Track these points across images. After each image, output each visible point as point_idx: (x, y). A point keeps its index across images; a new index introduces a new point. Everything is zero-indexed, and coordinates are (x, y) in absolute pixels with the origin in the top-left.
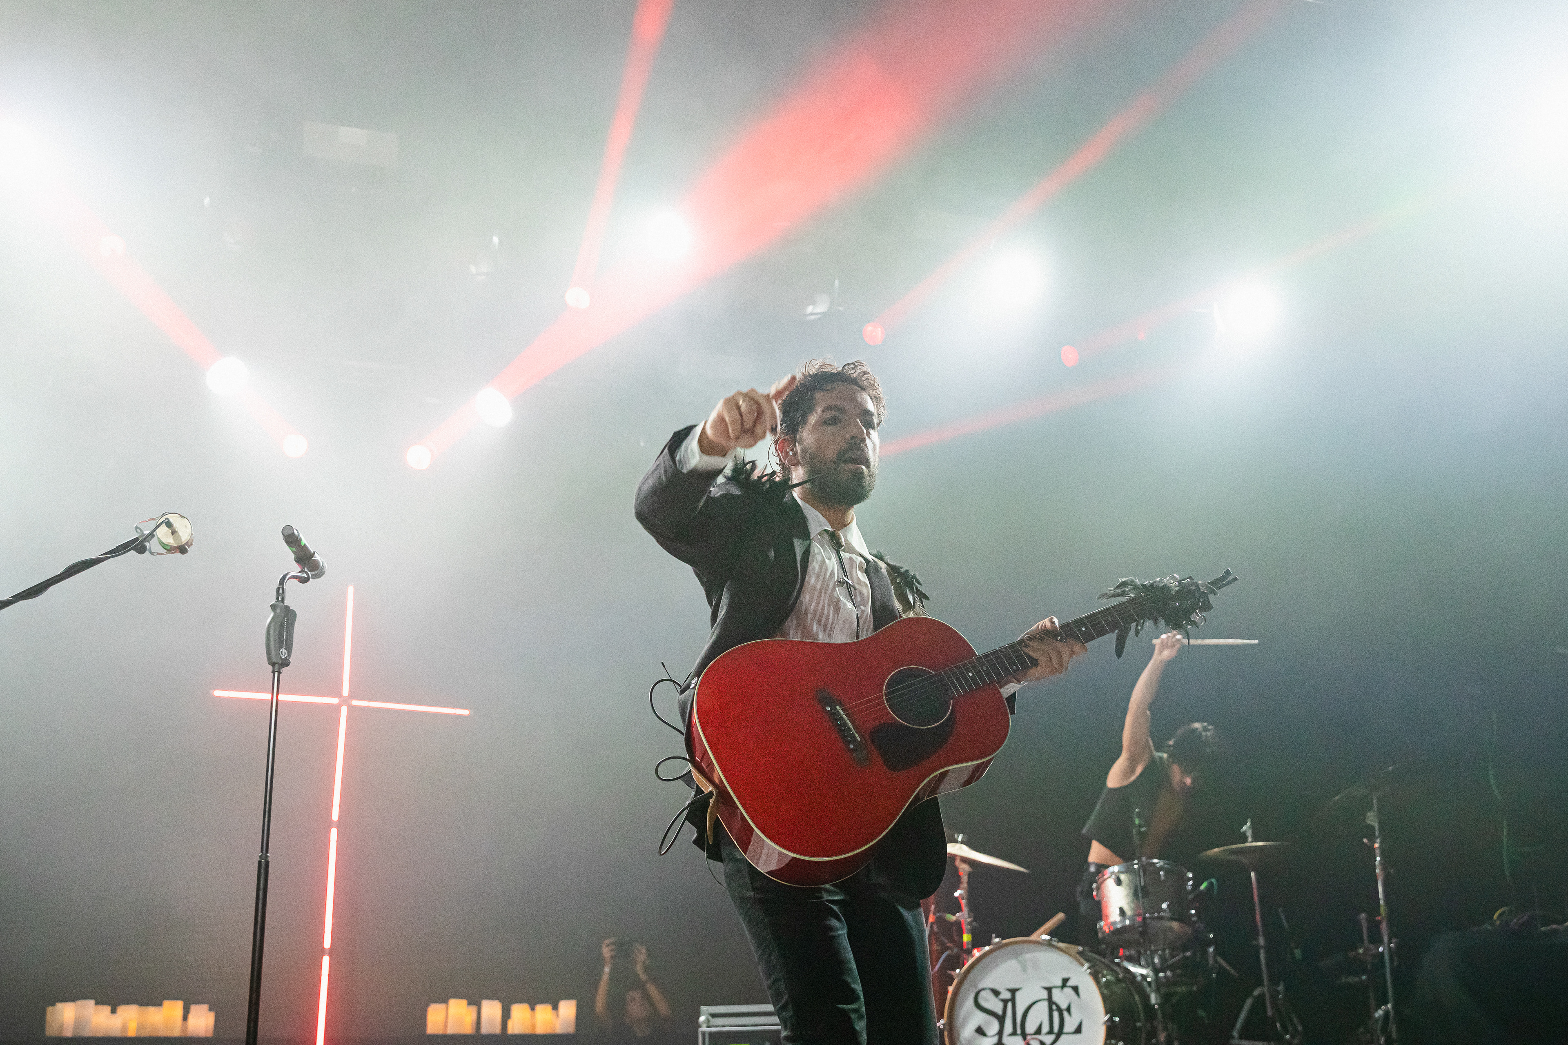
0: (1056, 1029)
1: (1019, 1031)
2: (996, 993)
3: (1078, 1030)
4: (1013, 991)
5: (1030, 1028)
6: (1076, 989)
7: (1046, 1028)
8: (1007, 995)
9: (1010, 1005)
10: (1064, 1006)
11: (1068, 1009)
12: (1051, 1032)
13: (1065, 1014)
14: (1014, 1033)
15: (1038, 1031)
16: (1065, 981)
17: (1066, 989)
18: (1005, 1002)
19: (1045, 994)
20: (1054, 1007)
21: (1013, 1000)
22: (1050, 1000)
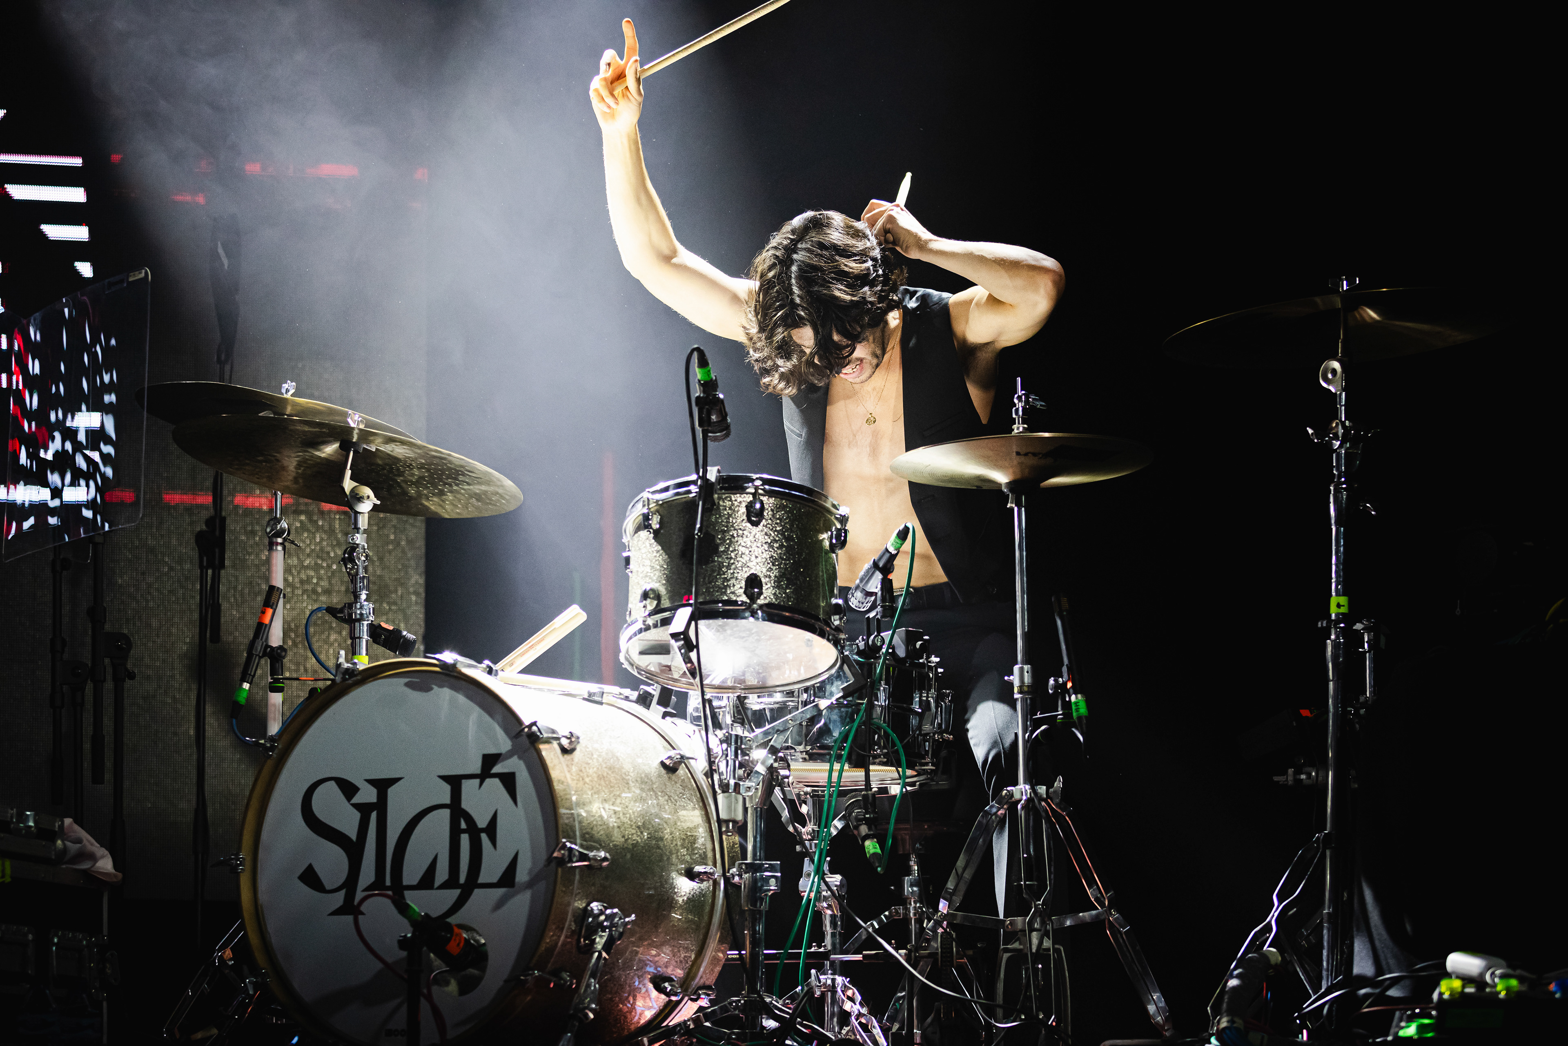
0: (462, 880)
1: (388, 883)
2: (348, 789)
3: (508, 878)
4: (383, 785)
5: (412, 873)
6: (509, 781)
7: (442, 874)
8: (367, 795)
9: (374, 815)
10: (482, 822)
11: (491, 829)
12: (451, 883)
13: (484, 836)
14: (378, 884)
15: (427, 881)
16: (490, 760)
17: (488, 781)
18: (364, 809)
19: (444, 794)
20: (463, 826)
21: (381, 805)
22: (455, 807)
